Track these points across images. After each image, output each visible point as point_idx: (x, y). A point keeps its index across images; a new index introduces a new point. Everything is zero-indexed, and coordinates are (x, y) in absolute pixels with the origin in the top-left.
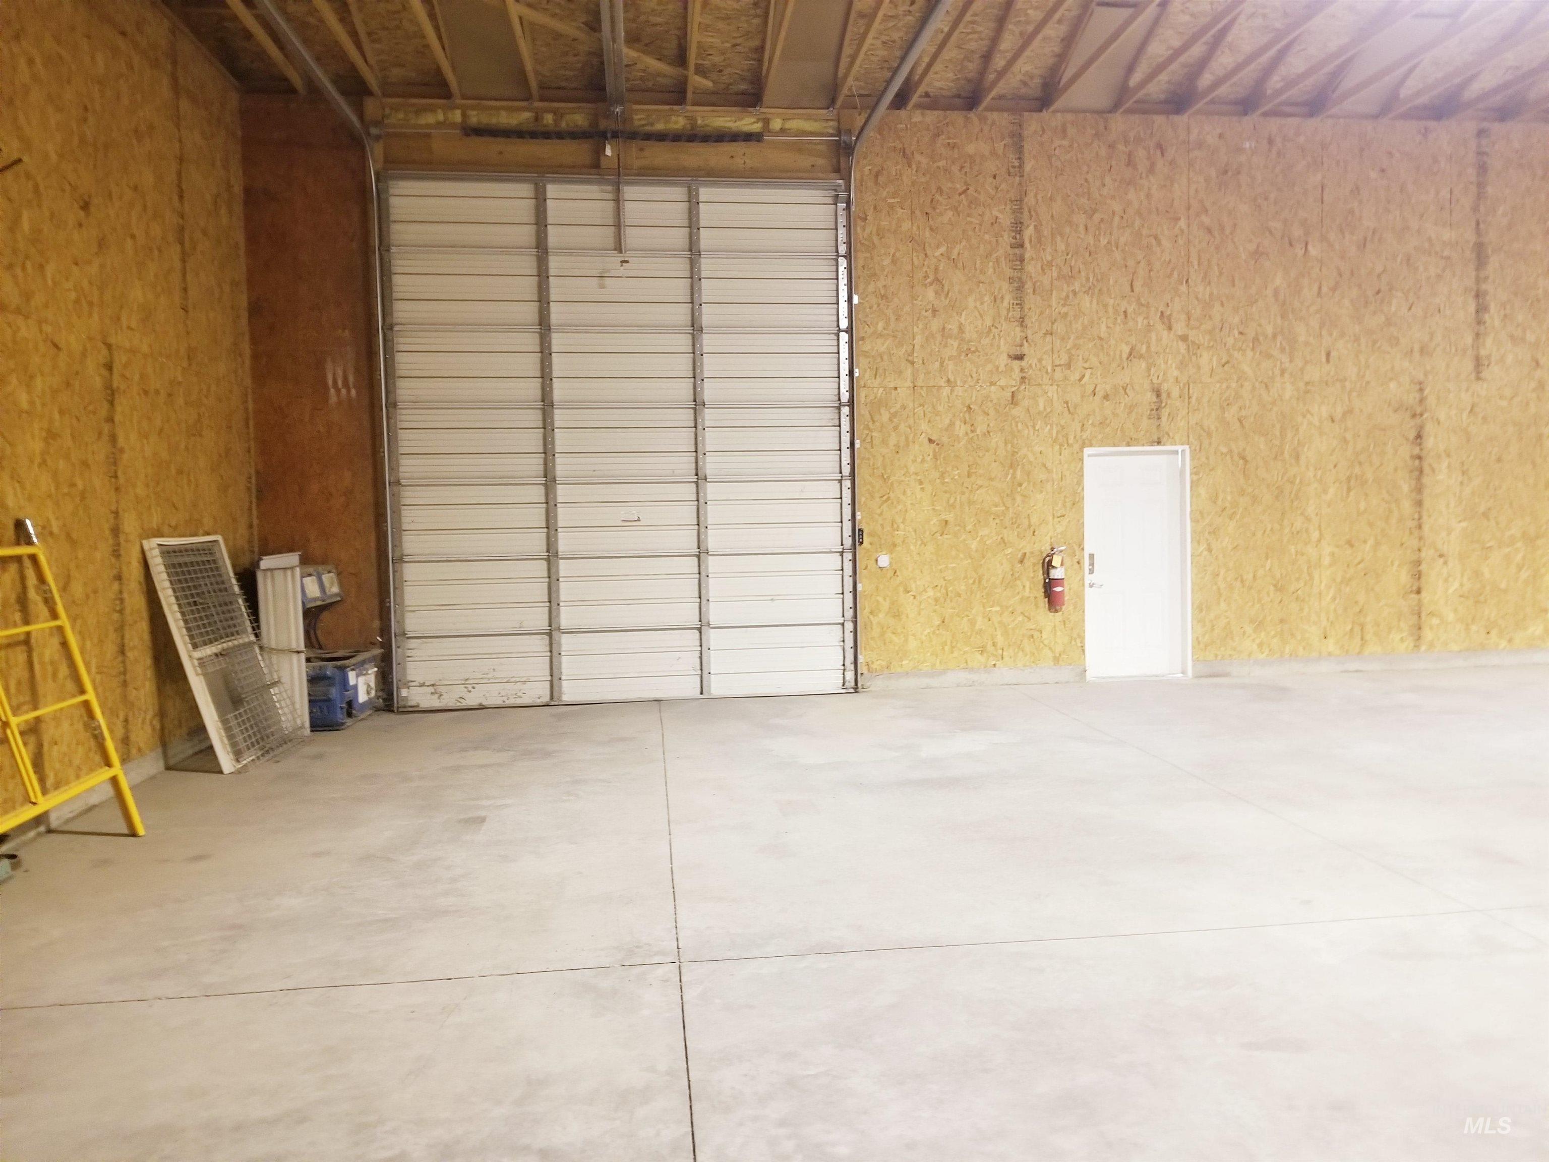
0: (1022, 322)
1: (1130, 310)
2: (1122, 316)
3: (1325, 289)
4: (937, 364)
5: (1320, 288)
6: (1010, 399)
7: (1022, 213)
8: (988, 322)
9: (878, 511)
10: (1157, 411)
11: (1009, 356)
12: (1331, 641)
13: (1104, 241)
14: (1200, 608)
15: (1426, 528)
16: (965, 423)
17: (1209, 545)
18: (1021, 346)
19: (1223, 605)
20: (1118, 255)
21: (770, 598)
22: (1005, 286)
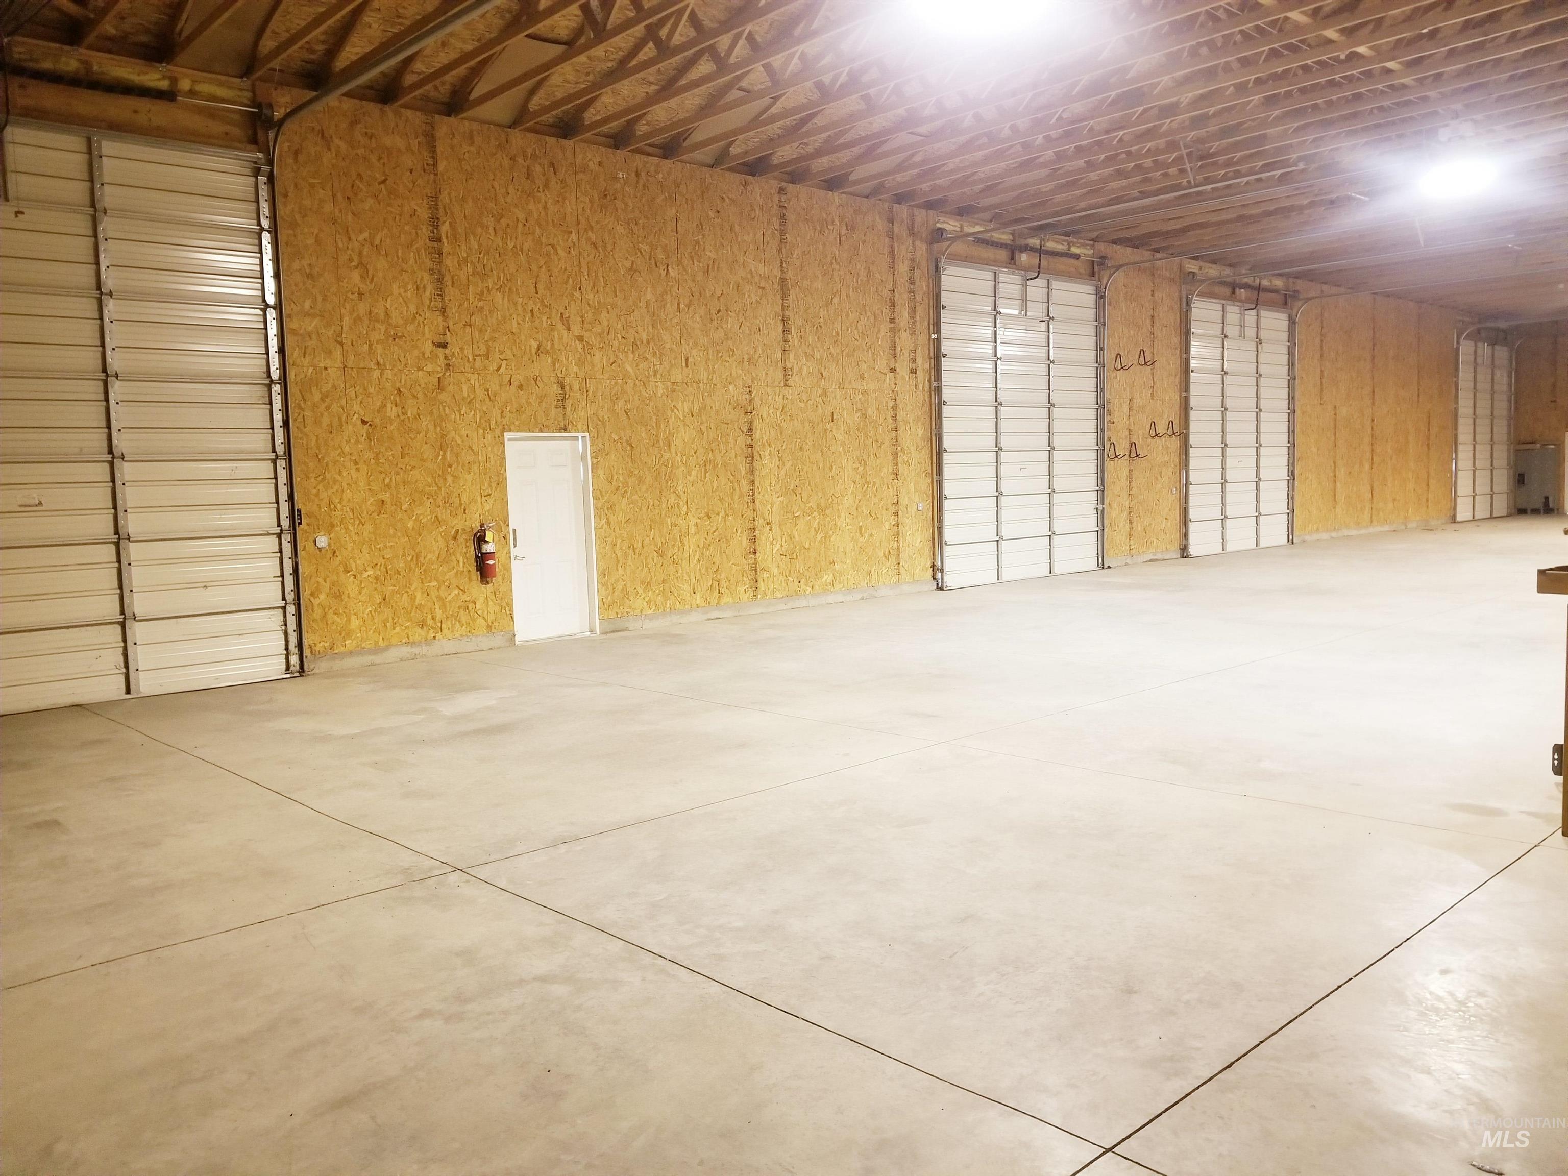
0: (443, 311)
1: (536, 310)
2: (530, 315)
3: (682, 306)
4: (366, 347)
5: (679, 304)
6: (437, 384)
7: (437, 209)
8: (413, 309)
9: (314, 491)
10: (562, 401)
11: (434, 344)
12: (698, 595)
13: (511, 245)
14: (603, 574)
15: (757, 502)
16: (396, 406)
17: (608, 519)
18: (444, 334)
19: (621, 571)
20: (522, 258)
21: (203, 585)
22: (426, 276)
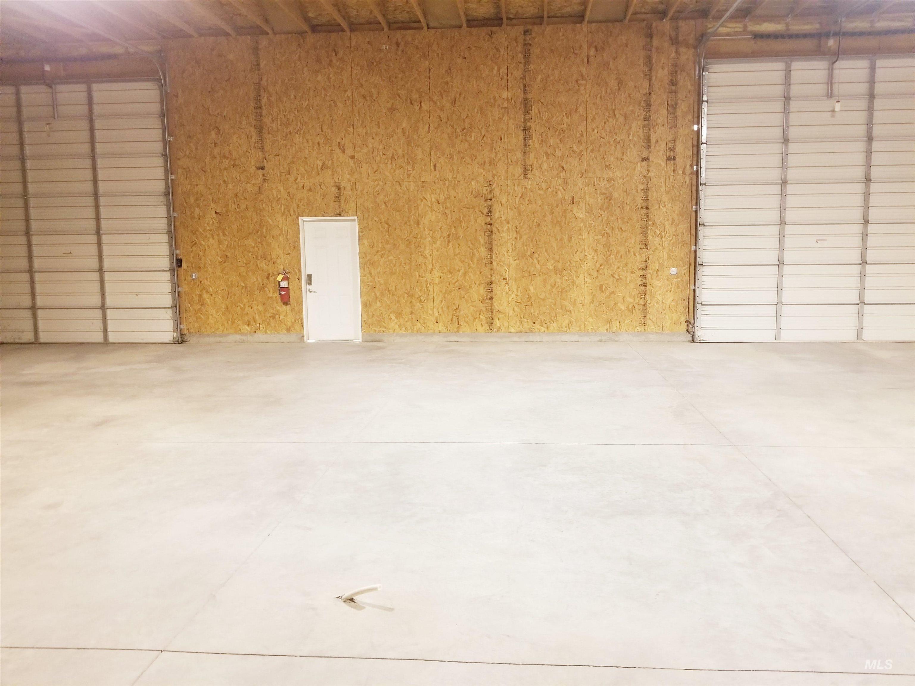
0: (262, 149)
1: (321, 142)
2: (317, 146)
3: (432, 129)
4: (218, 172)
5: (429, 128)
6: (258, 191)
7: (260, 90)
8: (244, 149)
9: (191, 250)
10: (338, 198)
11: (256, 167)
12: (440, 324)
13: (305, 104)
14: (366, 305)
15: (495, 264)
16: (234, 204)
17: (370, 271)
18: (263, 162)
19: (378, 304)
20: (313, 111)
21: (136, 294)
22: (252, 129)
